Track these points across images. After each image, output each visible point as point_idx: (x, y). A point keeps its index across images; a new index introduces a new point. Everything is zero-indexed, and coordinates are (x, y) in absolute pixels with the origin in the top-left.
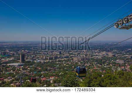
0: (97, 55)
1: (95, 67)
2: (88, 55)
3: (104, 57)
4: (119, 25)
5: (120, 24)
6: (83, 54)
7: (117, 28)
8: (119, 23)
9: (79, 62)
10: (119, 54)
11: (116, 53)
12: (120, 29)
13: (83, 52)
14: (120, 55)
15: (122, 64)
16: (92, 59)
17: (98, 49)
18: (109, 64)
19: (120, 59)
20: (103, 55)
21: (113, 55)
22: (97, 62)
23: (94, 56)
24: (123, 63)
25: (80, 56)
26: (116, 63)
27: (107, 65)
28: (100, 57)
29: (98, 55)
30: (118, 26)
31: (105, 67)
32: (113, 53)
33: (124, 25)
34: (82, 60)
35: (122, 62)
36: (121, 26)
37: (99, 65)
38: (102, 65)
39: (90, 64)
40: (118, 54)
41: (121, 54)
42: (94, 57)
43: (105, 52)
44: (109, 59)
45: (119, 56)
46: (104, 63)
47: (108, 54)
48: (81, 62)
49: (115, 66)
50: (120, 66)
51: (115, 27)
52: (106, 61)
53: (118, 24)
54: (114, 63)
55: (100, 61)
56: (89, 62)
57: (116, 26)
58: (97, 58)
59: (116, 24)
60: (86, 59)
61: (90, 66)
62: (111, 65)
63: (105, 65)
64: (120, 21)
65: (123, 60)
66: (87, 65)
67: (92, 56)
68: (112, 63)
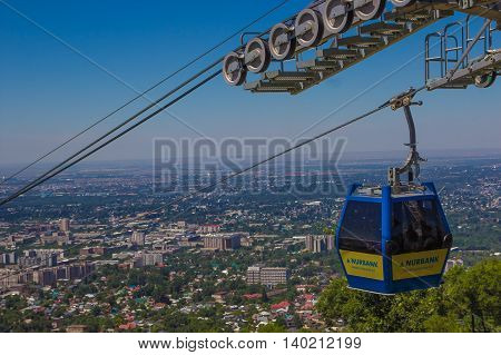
0: (135, 248)
1: (128, 317)
2: (83, 245)
3: (176, 257)
4: (250, 67)
5: (255, 62)
6: (54, 244)
7: (239, 84)
8: (248, 56)
9: (31, 292)
10: (259, 230)
11: (246, 229)
12: (255, 90)
13: (56, 229)
14: (266, 240)
15: (280, 286)
16: (107, 270)
17: (141, 210)
18: (209, 292)
19: (266, 258)
20: (173, 242)
21: (229, 242)
22: (137, 288)
23: (118, 250)
24: (283, 280)
25: (33, 254)
26: (245, 287)
27: (198, 299)
28: (152, 258)
29: (141, 248)
30: (244, 75)
31: (186, 310)
32: (228, 228)
33: (273, 69)
34: (48, 278)
35: (274, 276)
36: (260, 77)
37: (147, 302)
38: (170, 303)
39: (99, 299)
40: (252, 230)
41: (271, 230)
42: (122, 255)
43: (182, 223)
44: (205, 262)
45: (262, 243)
46: (178, 289)
47: (197, 238)
48: (42, 295)
49: (238, 302)
50: (265, 300)
51: (229, 79)
52: (191, 275)
53: (242, 60)
54: (234, 286)
55: (153, 280)
56: (93, 291)
57: (234, 74)
58: (140, 260)
59: (234, 65)
60: (74, 273)
61: (97, 311)
62: (218, 298)
63: (183, 303)
64: (255, 45)
65: (284, 266)
66: (77, 311)
67: (107, 254)
68: (224, 289)
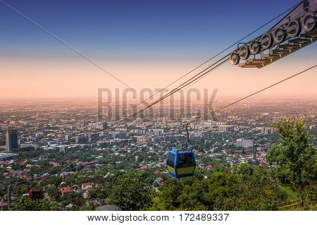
0: (191, 130)
2: (171, 128)
3: (208, 134)
4: (241, 57)
5: (243, 55)
6: (160, 127)
7: (236, 64)
8: (241, 53)
9: (151, 146)
10: (242, 124)
11: (237, 124)
12: (243, 67)
13: (160, 121)
14: (245, 129)
15: (250, 148)
16: (180, 138)
18: (220, 149)
19: (245, 136)
20: (207, 128)
21: (229, 129)
24: (252, 145)
25: (152, 131)
26: (235, 147)
27: (216, 151)
28: (198, 134)
29: (194, 130)
30: (238, 60)
31: (211, 155)
32: (229, 123)
34: (157, 141)
35: (247, 144)
36: (245, 61)
37: (196, 152)
38: (205, 152)
40: (239, 124)
41: (247, 125)
43: (210, 121)
44: (219, 137)
45: (243, 130)
46: (208, 147)
47: (217, 127)
48: (155, 146)
49: (233, 153)
50: (244, 153)
51: (232, 62)
52: (213, 142)
53: (238, 54)
54: (231, 147)
55: (198, 143)
57: (234, 60)
58: (193, 135)
59: (235, 56)
60: (167, 139)
62: (224, 152)
63: (210, 153)
64: (243, 48)
65: (252, 139)
67: (180, 132)
68: (227, 148)
